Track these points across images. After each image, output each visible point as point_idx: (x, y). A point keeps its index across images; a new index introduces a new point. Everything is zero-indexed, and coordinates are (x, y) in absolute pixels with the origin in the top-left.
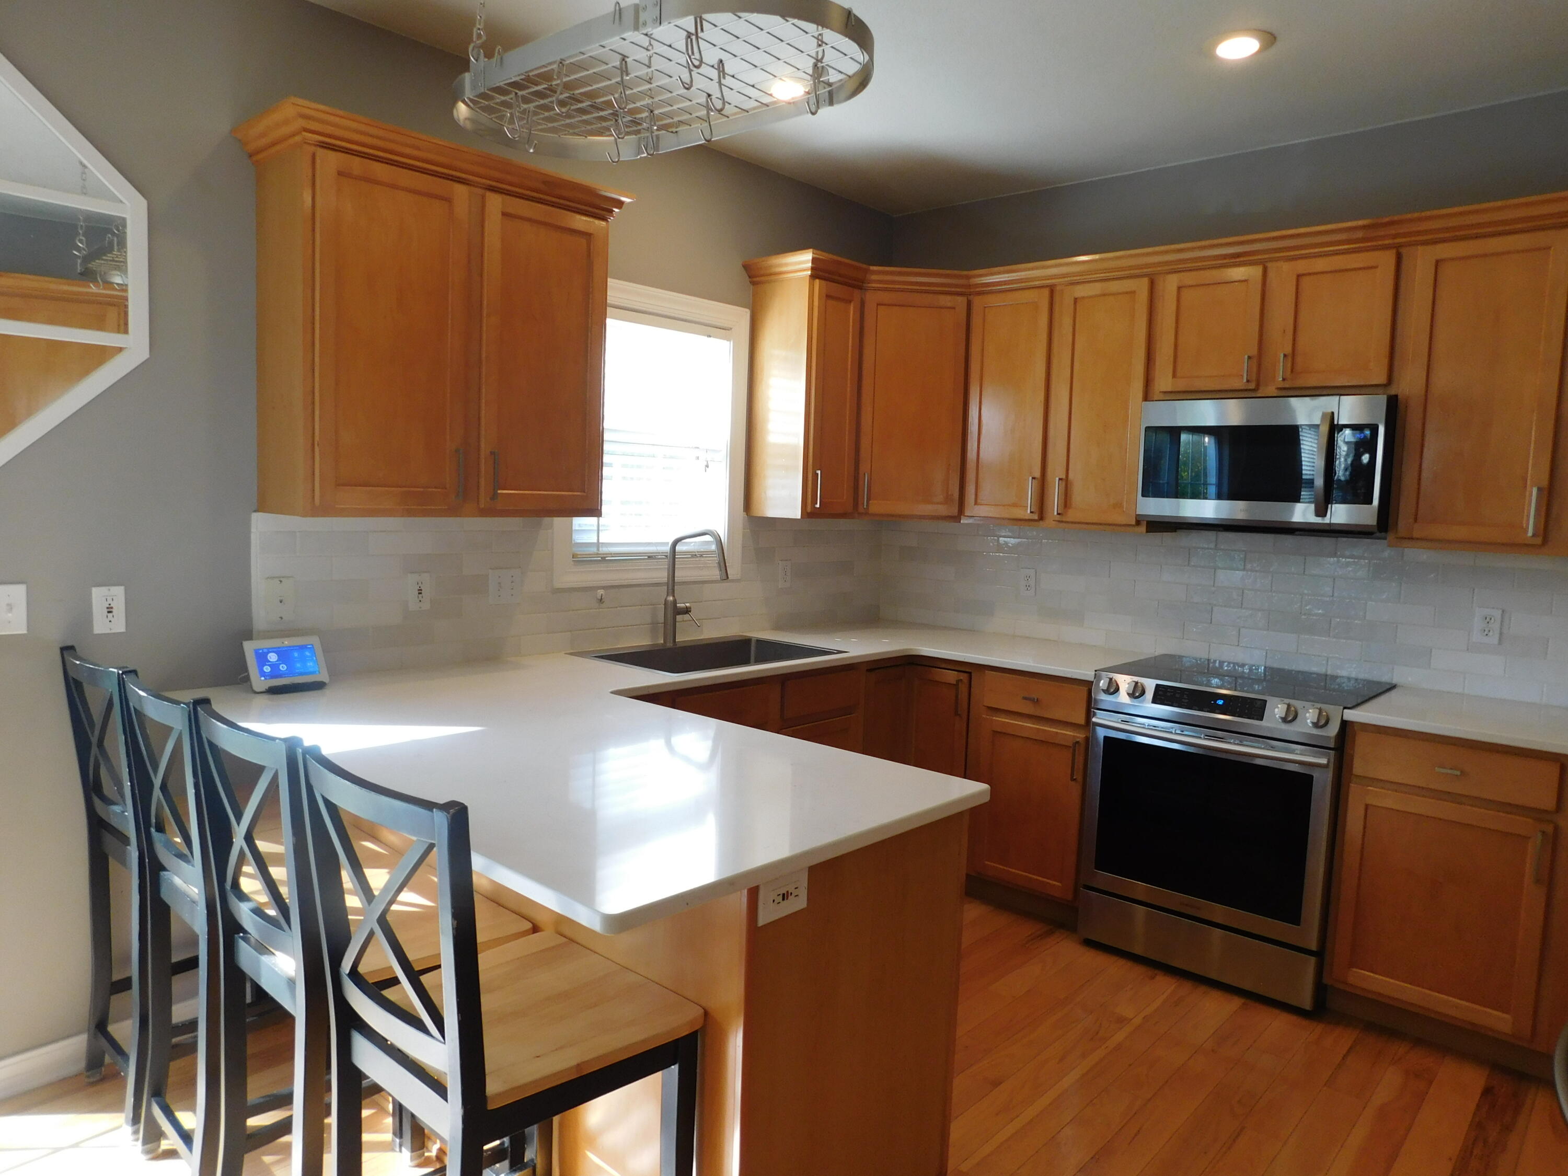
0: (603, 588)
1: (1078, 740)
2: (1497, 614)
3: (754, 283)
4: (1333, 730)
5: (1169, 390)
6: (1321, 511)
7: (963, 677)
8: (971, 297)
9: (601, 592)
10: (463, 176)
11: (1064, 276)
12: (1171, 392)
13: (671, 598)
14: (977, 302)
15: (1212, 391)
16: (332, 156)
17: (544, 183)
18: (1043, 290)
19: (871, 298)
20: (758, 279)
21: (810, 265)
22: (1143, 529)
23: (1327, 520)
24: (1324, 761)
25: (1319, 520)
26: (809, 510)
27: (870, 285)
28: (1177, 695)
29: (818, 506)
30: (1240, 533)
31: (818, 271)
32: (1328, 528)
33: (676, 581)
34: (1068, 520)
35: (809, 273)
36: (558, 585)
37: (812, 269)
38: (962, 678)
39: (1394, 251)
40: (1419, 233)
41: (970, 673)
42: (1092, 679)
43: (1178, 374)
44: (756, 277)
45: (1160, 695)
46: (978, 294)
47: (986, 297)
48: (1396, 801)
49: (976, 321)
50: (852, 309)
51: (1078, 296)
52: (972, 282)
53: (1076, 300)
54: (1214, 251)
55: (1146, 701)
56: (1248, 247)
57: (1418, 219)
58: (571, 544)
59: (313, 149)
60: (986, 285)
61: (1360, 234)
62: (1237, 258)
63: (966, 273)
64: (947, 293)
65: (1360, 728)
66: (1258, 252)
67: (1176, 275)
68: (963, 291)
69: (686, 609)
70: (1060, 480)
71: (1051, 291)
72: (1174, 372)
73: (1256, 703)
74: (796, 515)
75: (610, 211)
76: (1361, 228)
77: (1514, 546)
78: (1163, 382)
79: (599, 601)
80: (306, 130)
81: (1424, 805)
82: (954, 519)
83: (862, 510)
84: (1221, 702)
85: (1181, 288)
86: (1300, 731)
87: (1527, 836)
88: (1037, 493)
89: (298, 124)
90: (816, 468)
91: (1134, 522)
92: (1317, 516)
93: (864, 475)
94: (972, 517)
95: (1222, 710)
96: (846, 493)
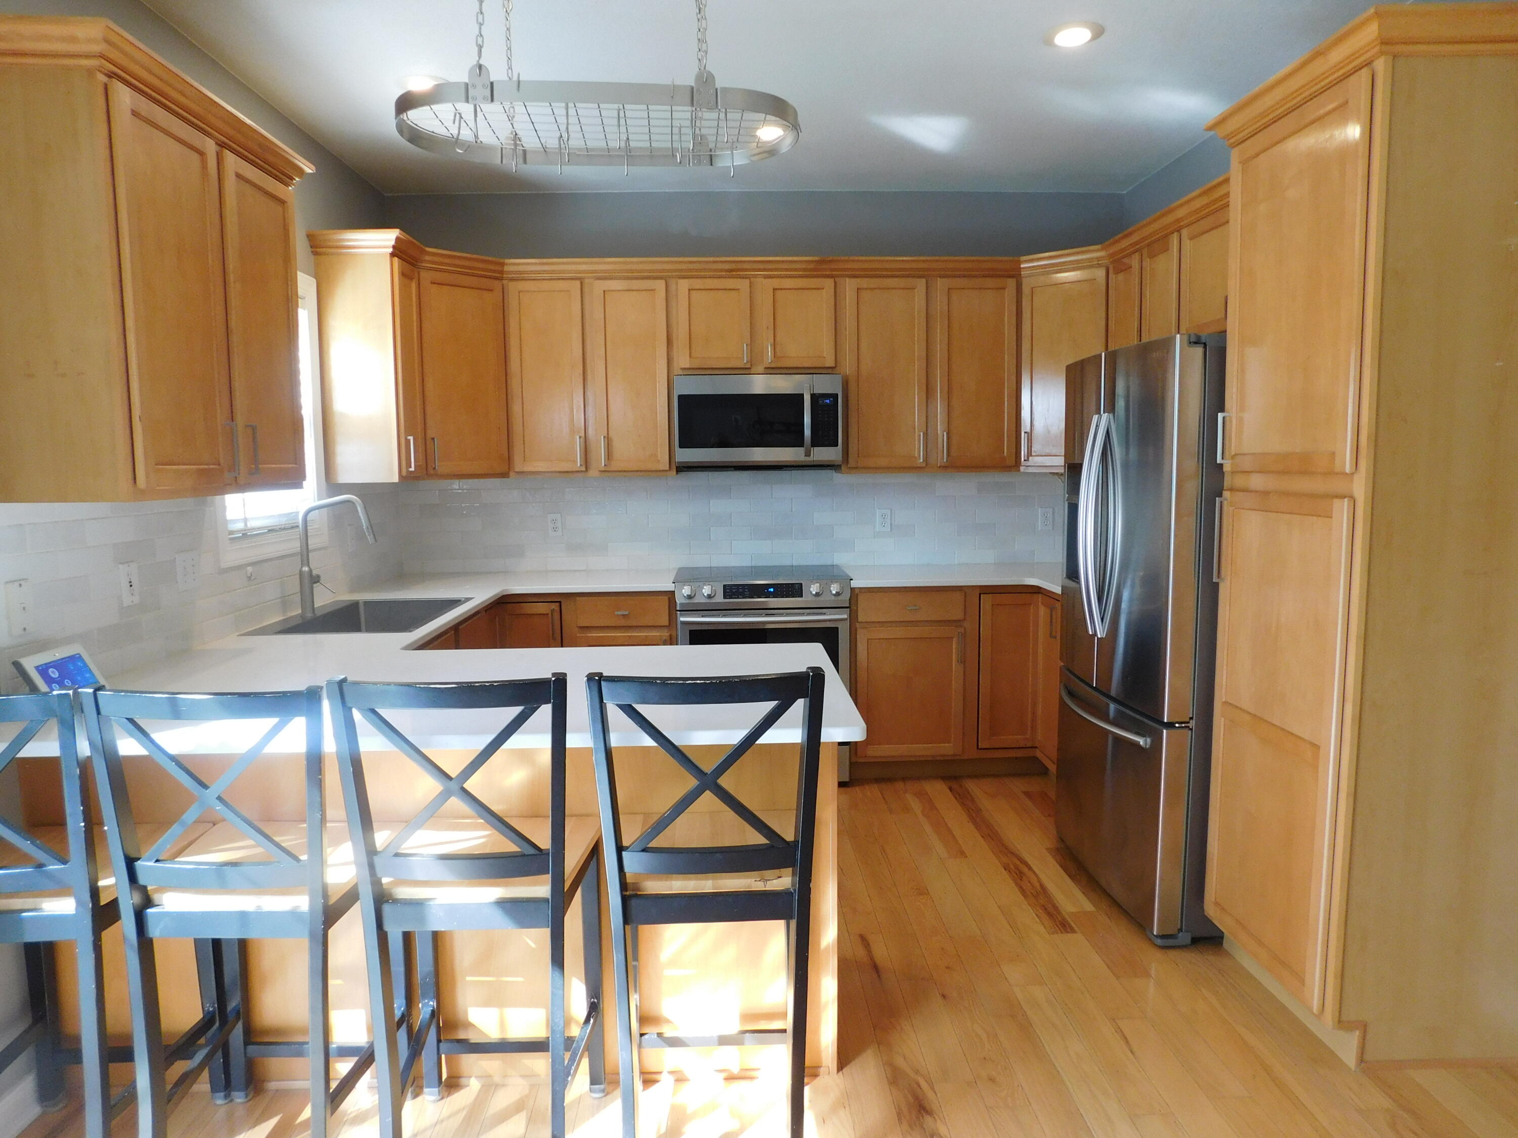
0: (253, 564)
1: (665, 638)
2: (887, 512)
3: (315, 253)
4: (846, 596)
5: (688, 367)
6: (808, 454)
7: (555, 606)
8: (505, 282)
9: (250, 569)
10: (206, 127)
11: (592, 272)
12: (690, 369)
13: (305, 567)
14: (513, 287)
15: (722, 369)
16: (128, 90)
17: (260, 146)
18: (574, 282)
19: (423, 274)
20: (318, 250)
21: (393, 243)
22: (673, 472)
23: (811, 459)
24: (845, 616)
25: (807, 459)
26: (405, 473)
27: (423, 264)
28: (740, 590)
29: (412, 469)
30: (755, 472)
31: (398, 251)
32: (809, 463)
33: (309, 549)
34: (612, 469)
35: (391, 250)
36: (224, 565)
37: (394, 247)
38: (553, 607)
39: (833, 280)
40: (844, 270)
41: (560, 602)
42: (673, 590)
43: (693, 356)
44: (319, 248)
45: (728, 592)
46: (512, 280)
47: (520, 283)
48: (884, 633)
49: (513, 302)
50: (414, 286)
51: (605, 289)
52: (506, 268)
53: (604, 291)
54: (715, 266)
55: (719, 598)
56: (739, 266)
57: (847, 261)
58: (226, 522)
59: (104, 79)
60: (520, 272)
61: (812, 266)
62: (733, 273)
63: (502, 261)
64: (490, 277)
65: (857, 591)
66: (746, 270)
67: (686, 280)
68: (499, 276)
69: (318, 576)
70: (604, 437)
71: (581, 283)
72: (690, 353)
73: (797, 587)
74: (396, 479)
75: (292, 179)
76: (812, 262)
77: (912, 468)
78: (682, 361)
79: (249, 578)
80: (102, 56)
81: (899, 632)
82: (504, 475)
83: (432, 472)
84: (772, 590)
85: (689, 290)
86: (826, 600)
87: (952, 638)
88: (583, 450)
89: (96, 48)
90: (408, 433)
91: (667, 468)
92: (806, 456)
93: (433, 439)
94: (522, 473)
95: (775, 595)
96: (421, 457)
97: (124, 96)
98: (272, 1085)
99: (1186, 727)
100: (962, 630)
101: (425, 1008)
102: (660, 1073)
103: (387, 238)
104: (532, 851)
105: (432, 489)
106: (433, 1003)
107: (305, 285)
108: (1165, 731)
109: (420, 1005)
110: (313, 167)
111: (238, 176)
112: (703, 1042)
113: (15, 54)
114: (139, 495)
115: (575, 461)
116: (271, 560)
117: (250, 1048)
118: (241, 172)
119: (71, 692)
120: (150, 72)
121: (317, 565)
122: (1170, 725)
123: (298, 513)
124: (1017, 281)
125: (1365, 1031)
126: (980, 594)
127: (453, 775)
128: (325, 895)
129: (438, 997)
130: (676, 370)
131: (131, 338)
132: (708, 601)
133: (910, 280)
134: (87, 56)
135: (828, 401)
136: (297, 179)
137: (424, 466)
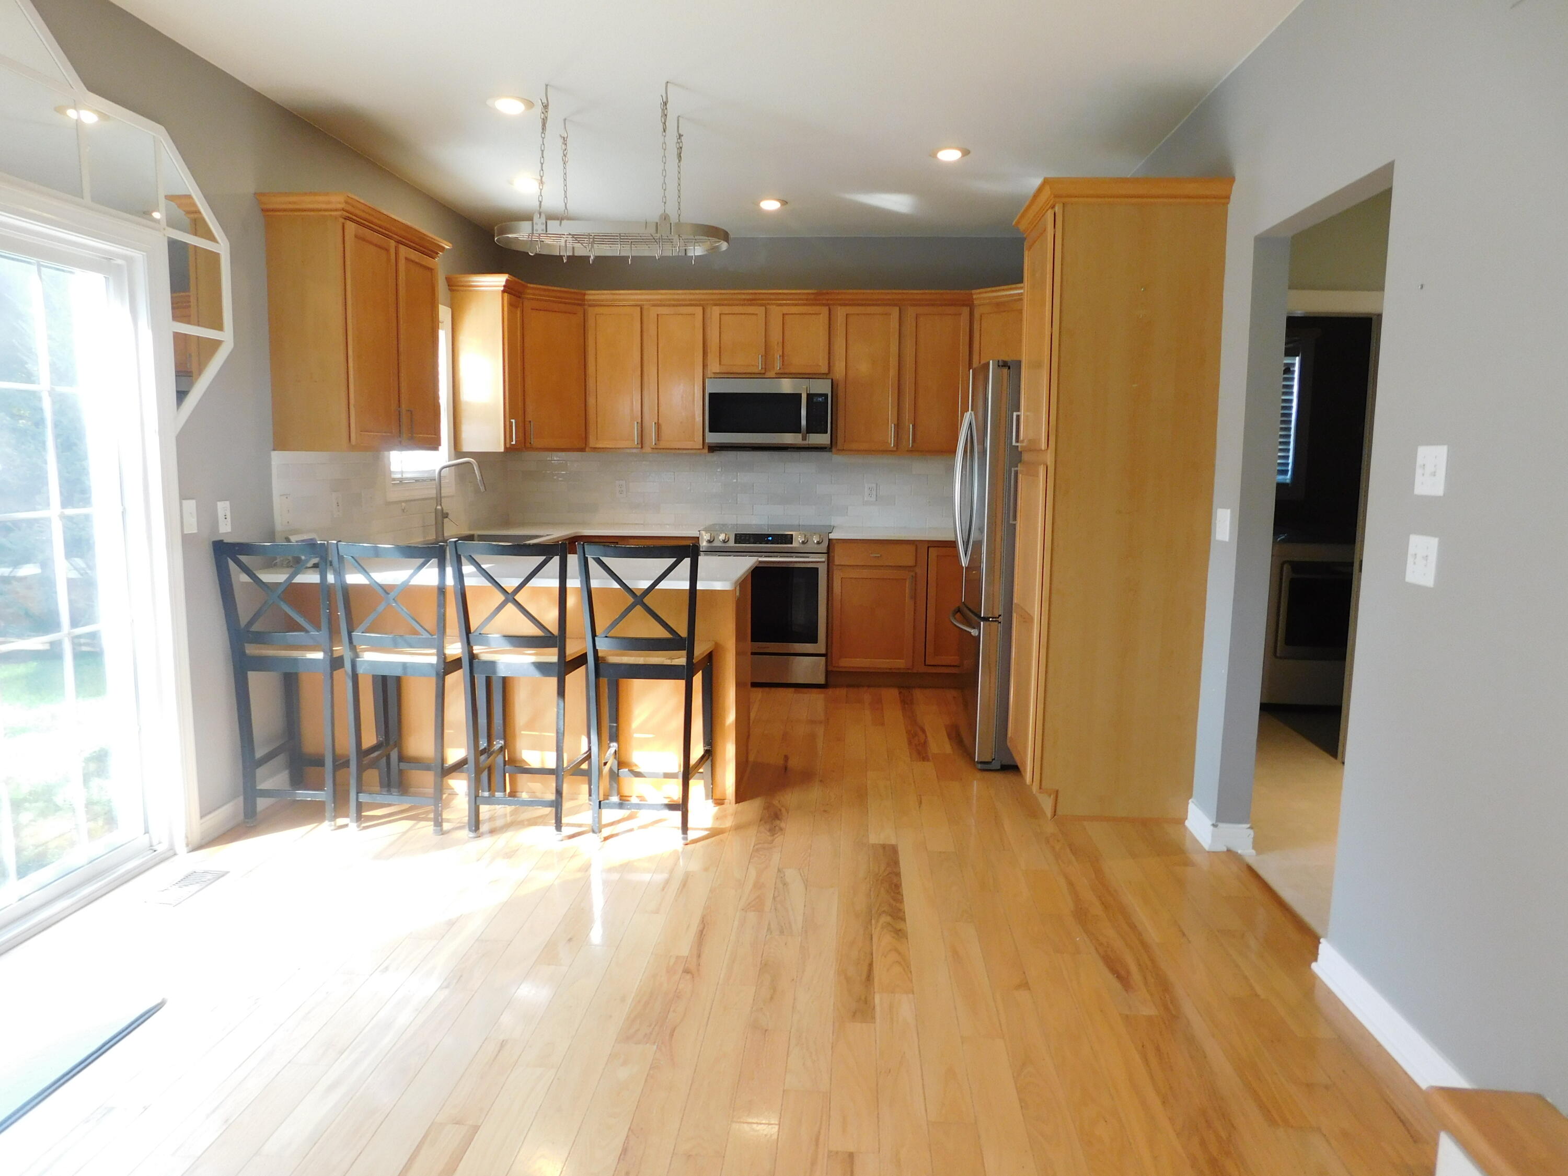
0: (406, 501)
2: (874, 485)
3: (451, 290)
4: (825, 544)
5: (718, 371)
6: (804, 439)
8: (586, 307)
9: (404, 504)
10: (391, 234)
11: (649, 300)
12: (719, 373)
13: (439, 507)
14: (591, 311)
15: (742, 373)
16: (353, 225)
18: (636, 307)
19: (527, 303)
20: (453, 288)
21: (504, 283)
22: (706, 451)
23: (808, 442)
24: (823, 560)
25: (805, 442)
26: (508, 446)
27: (526, 297)
28: (748, 538)
29: (514, 443)
31: (508, 289)
32: (807, 446)
33: (442, 495)
34: (661, 447)
35: (502, 288)
36: (389, 500)
37: (505, 286)
39: (828, 307)
40: (836, 300)
42: (698, 536)
43: (722, 363)
44: (453, 286)
45: (738, 539)
46: (590, 306)
47: (596, 308)
48: (854, 574)
49: (591, 323)
50: (519, 312)
51: (659, 313)
52: (586, 297)
53: (658, 315)
54: (739, 297)
55: (731, 543)
56: (757, 297)
57: (838, 293)
58: (390, 472)
59: (343, 220)
60: (599, 300)
61: (812, 297)
62: (752, 302)
63: (583, 292)
64: (574, 304)
65: (834, 541)
66: (763, 299)
67: (718, 307)
68: (581, 303)
69: (447, 514)
70: (655, 423)
71: (641, 308)
72: (720, 361)
73: (789, 536)
74: (502, 450)
75: (437, 253)
76: (813, 294)
77: (886, 452)
78: (714, 367)
79: (403, 510)
80: (343, 210)
81: (865, 573)
82: (582, 450)
83: (528, 445)
84: (770, 538)
85: (720, 314)
86: (810, 547)
87: (905, 579)
88: (640, 431)
89: (340, 206)
90: (511, 418)
91: (701, 447)
92: (803, 440)
93: (530, 422)
94: (595, 448)
95: (772, 542)
96: (521, 435)
97: (351, 227)
98: (412, 790)
99: (996, 621)
100: (913, 574)
101: (498, 744)
102: (631, 796)
103: (498, 281)
104: (549, 635)
105: (531, 460)
106: (502, 742)
107: (444, 313)
108: (982, 623)
109: (495, 743)
110: (450, 245)
111: (406, 259)
112: (654, 775)
113: (299, 210)
114: (352, 448)
115: (633, 440)
116: (418, 500)
117: (401, 764)
118: (408, 256)
119: (326, 542)
120: (364, 211)
121: (447, 506)
122: (986, 619)
123: (435, 470)
124: (970, 309)
125: (1057, 797)
126: (928, 547)
127: (509, 592)
128: (445, 658)
129: (505, 738)
130: (709, 374)
131: (350, 360)
132: (723, 545)
133: (887, 308)
134: (336, 210)
135: (820, 399)
136: (441, 253)
137: (523, 441)
